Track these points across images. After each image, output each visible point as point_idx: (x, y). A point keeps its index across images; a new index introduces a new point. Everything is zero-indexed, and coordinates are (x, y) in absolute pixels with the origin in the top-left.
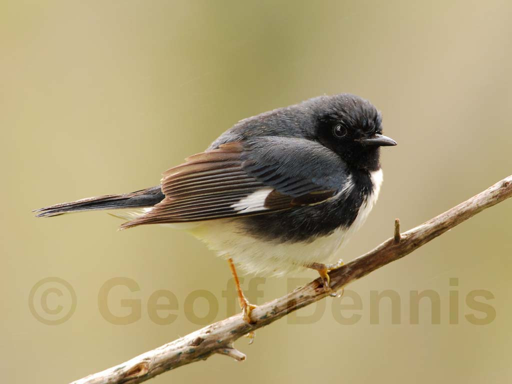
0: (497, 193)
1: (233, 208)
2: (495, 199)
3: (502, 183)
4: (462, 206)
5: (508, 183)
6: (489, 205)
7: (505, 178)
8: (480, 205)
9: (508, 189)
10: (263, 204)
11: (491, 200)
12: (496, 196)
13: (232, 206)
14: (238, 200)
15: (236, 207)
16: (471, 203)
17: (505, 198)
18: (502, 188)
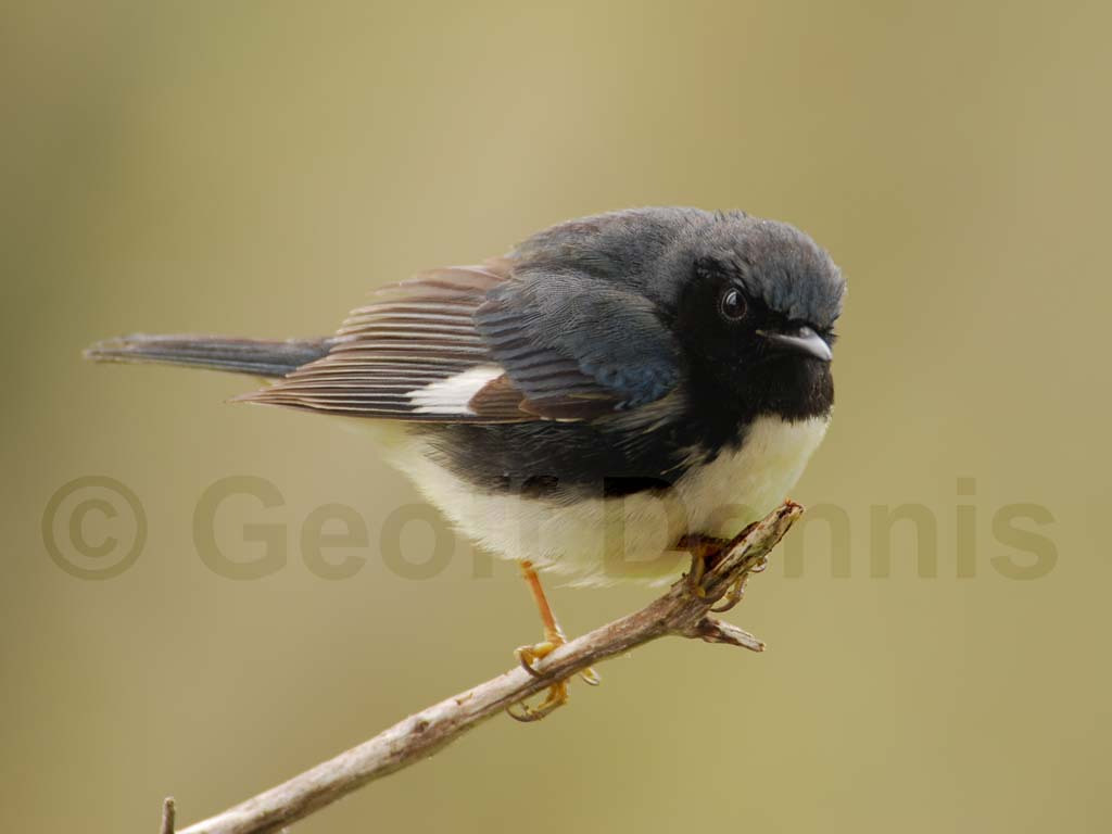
0: (401, 745)
1: (409, 399)
2: (397, 758)
3: (413, 725)
4: (322, 774)
5: (426, 724)
6: (382, 771)
7: (421, 710)
8: (363, 771)
9: (426, 737)
10: (466, 401)
11: (387, 762)
12: (399, 753)
13: (409, 395)
14: (427, 384)
15: (416, 398)
16: (341, 767)
17: (419, 757)
18: (413, 735)
